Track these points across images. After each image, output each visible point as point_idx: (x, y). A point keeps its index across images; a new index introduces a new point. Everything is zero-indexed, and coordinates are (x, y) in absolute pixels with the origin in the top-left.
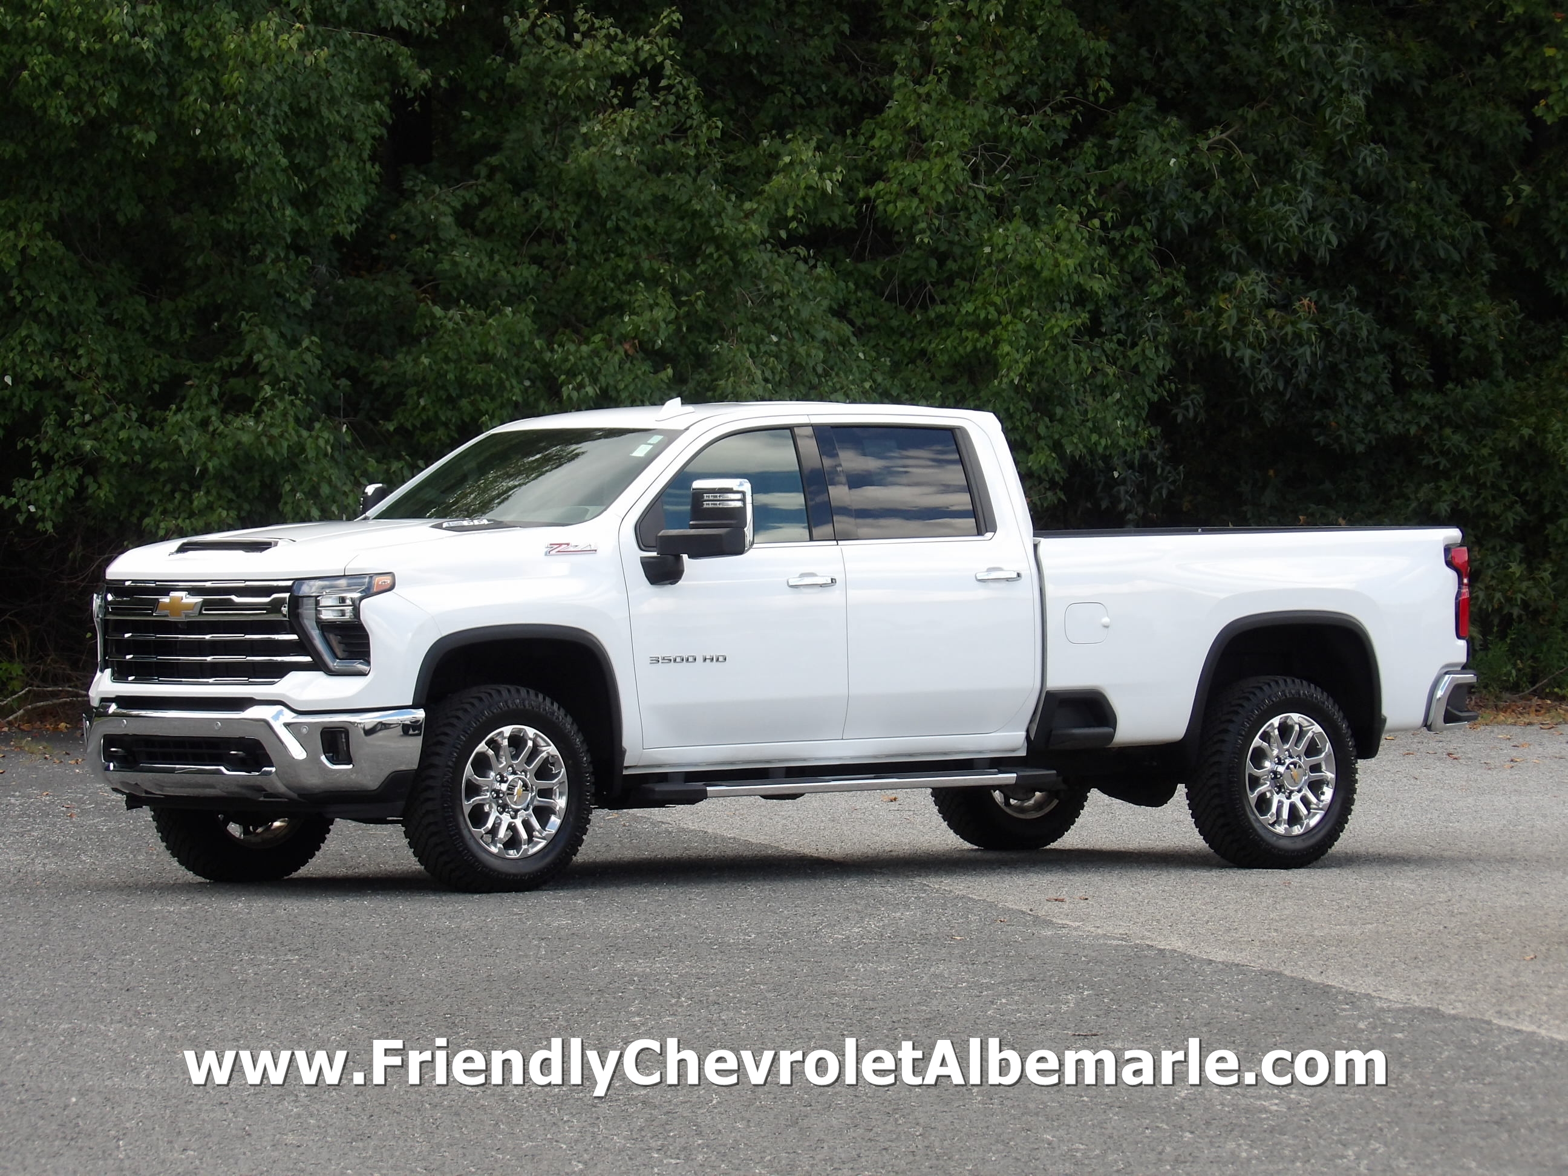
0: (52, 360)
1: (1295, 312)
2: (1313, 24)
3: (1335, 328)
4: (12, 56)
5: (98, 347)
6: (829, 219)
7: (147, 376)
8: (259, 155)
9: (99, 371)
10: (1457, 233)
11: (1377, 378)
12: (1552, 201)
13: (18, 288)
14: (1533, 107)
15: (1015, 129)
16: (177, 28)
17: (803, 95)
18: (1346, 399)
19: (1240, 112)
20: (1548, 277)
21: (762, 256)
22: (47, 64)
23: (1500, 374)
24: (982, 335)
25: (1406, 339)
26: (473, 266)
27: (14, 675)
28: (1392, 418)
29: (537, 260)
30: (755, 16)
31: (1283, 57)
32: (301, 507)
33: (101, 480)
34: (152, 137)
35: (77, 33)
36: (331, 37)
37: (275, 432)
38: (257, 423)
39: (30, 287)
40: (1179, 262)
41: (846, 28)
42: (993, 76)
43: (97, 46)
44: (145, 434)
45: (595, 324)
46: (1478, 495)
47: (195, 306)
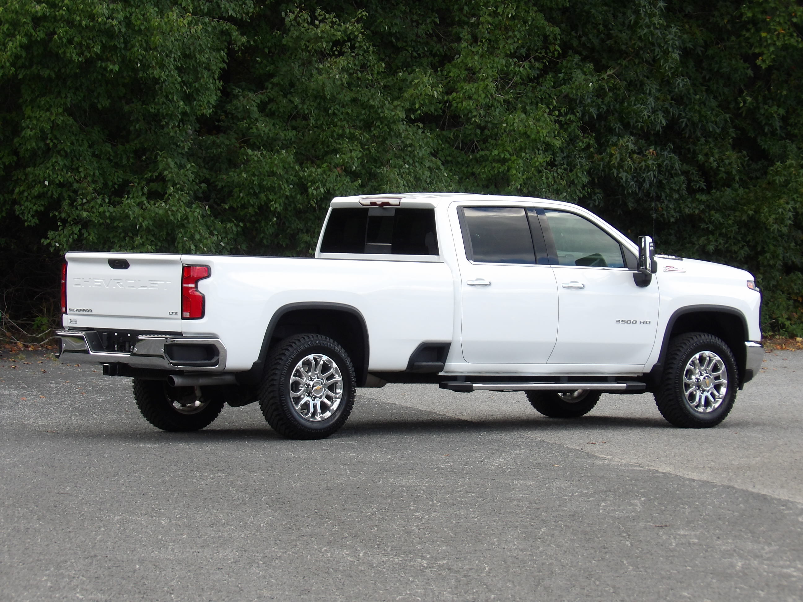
0: (67, 173)
1: (646, 156)
2: (655, 20)
3: (663, 163)
4: (49, 28)
5: (89, 167)
6: (430, 110)
7: (112, 181)
8: (167, 76)
9: (89, 179)
10: (718, 120)
11: (680, 187)
12: (761, 105)
13: (51, 139)
14: (756, 60)
15: (517, 69)
16: (128, 15)
17: (417, 52)
18: (666, 197)
19: (619, 62)
20: (759, 140)
21: (402, 127)
22: (66, 32)
23: (737, 186)
24: (502, 165)
25: (694, 169)
26: (267, 130)
27: (44, 323)
28: (687, 206)
29: (294, 128)
30: (395, 14)
31: (641, 36)
32: (186, 245)
33: (91, 231)
34: (117, 68)
35: (81, 17)
36: (199, 21)
37: (174, 209)
38: (166, 204)
39: (56, 138)
40: (592, 132)
41: (437, 20)
42: (507, 43)
43: (91, 24)
44: (111, 209)
45: (323, 158)
46: (727, 242)
47: (134, 148)
